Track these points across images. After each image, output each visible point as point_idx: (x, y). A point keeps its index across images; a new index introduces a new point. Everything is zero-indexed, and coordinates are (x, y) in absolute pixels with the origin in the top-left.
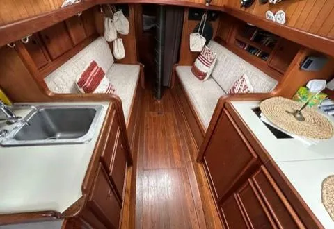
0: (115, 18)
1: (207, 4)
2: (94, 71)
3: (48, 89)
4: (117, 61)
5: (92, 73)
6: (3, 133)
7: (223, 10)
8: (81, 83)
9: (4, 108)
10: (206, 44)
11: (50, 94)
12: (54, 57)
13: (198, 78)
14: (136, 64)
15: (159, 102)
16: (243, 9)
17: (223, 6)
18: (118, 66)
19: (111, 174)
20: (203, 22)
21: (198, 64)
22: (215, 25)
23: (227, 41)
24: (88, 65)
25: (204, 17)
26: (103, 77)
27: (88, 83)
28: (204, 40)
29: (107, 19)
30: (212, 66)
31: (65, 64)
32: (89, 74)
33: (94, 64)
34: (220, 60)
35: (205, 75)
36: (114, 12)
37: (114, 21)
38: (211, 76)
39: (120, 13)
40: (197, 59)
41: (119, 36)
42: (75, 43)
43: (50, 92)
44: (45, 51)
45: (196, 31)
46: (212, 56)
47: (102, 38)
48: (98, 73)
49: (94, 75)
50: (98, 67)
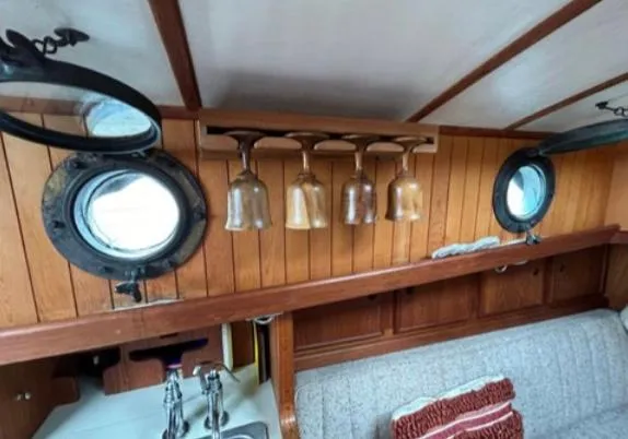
47: (614, 317)
48: (487, 429)
49: (469, 430)
50: (510, 407)
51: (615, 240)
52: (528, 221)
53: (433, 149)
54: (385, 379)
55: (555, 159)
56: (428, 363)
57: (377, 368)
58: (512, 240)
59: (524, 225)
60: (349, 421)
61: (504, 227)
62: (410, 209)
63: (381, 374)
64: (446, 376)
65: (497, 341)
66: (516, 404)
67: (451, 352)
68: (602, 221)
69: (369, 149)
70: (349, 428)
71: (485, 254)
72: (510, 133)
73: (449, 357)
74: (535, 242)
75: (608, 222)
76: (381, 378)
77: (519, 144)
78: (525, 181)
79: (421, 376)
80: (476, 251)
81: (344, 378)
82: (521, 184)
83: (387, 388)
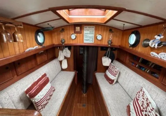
0: (64, 51)
1: (109, 45)
4: (62, 70)
7: (118, 47)
10: (112, 62)
13: (109, 82)
14: (73, 71)
15: (84, 95)
16: (131, 48)
17: (118, 45)
18: (63, 72)
20: (109, 52)
21: (108, 73)
22: (116, 53)
23: (124, 61)
25: (109, 50)
28: (110, 60)
29: (60, 51)
30: (117, 76)
32: (37, 84)
34: (121, 72)
35: (113, 81)
36: (64, 48)
37: (63, 52)
38: (117, 82)
39: (67, 49)
40: (107, 70)
41: (65, 58)
42: (39, 64)
45: (105, 55)
46: (116, 70)
47: (57, 59)
49: (41, 83)
50: (46, 77)
51: (54, 46)
52: (42, 43)
53: (22, 27)
54: (19, 86)
55: (44, 32)
58: (40, 47)
59: (42, 44)
60: (11, 101)
61: (38, 45)
62: (20, 39)
64: (34, 79)
66: (47, 76)
68: (52, 43)
69: (6, 25)
70: (12, 103)
71: (36, 50)
72: (35, 26)
74: (44, 47)
75: (53, 43)
77: (38, 28)
78: (40, 36)
79: (28, 81)
80: (35, 49)
81: (5, 92)
82: (39, 36)
83: (20, 88)
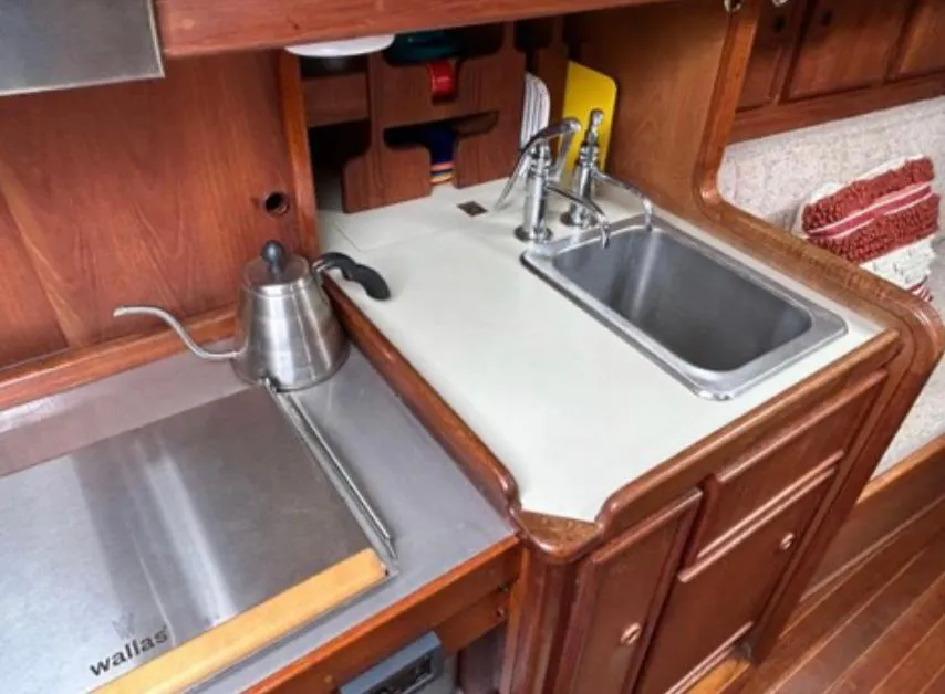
2: (900, 196)
3: (714, 178)
5: (887, 200)
6: (542, 236)
8: (818, 215)
9: (589, 173)
11: (706, 195)
12: (796, 92)
19: (686, 577)
24: (896, 164)
26: (918, 235)
27: (842, 230)
31: (815, 128)
32: (871, 201)
33: (920, 171)
43: (713, 184)
44: (786, 64)
48: (909, 210)
49: (888, 213)
50: (929, 189)
54: (779, 165)
56: (829, 144)
57: (769, 151)
63: (775, 157)
65: (907, 116)
66: (936, 186)
67: (855, 130)
73: (854, 136)
76: (774, 162)
81: (732, 163)
